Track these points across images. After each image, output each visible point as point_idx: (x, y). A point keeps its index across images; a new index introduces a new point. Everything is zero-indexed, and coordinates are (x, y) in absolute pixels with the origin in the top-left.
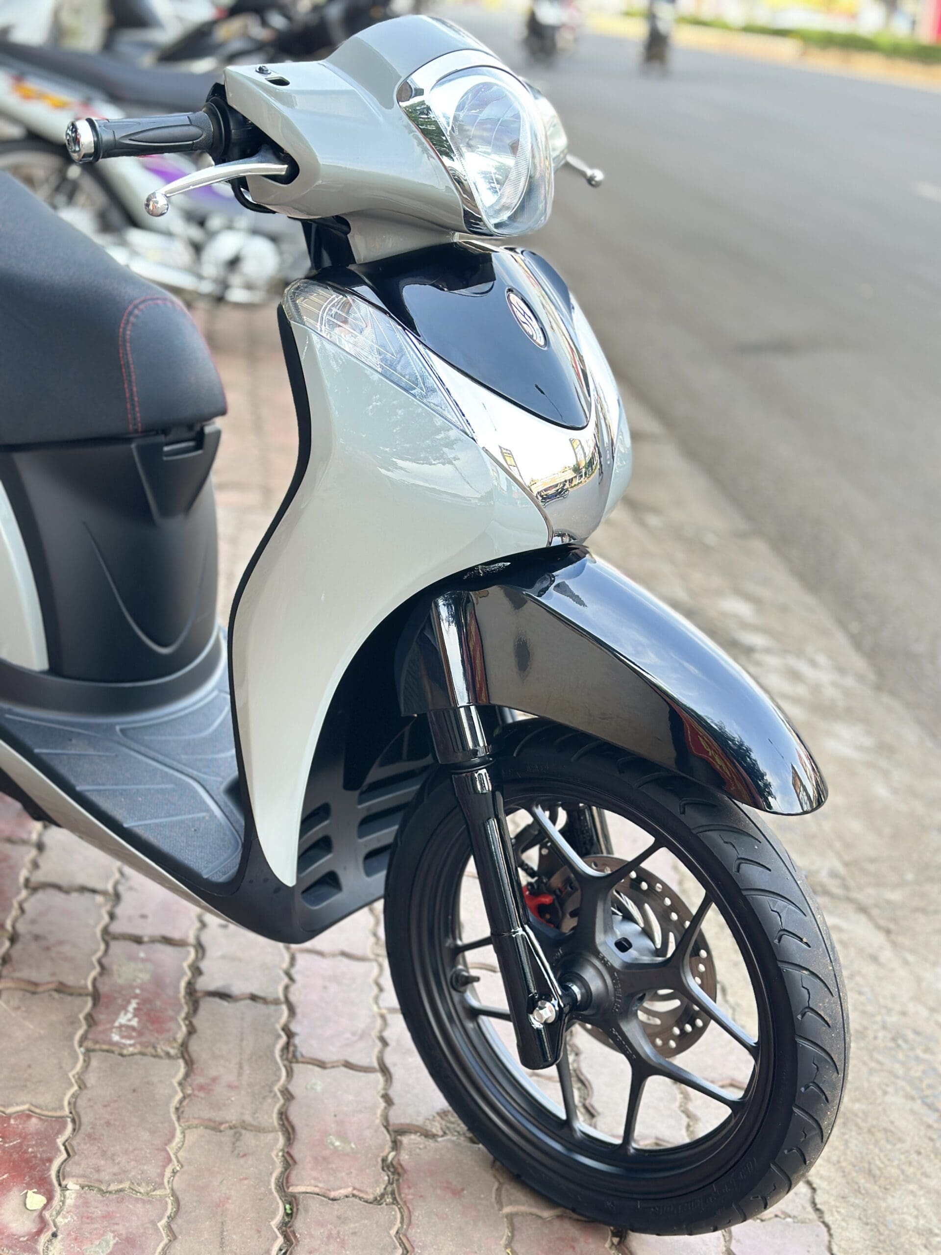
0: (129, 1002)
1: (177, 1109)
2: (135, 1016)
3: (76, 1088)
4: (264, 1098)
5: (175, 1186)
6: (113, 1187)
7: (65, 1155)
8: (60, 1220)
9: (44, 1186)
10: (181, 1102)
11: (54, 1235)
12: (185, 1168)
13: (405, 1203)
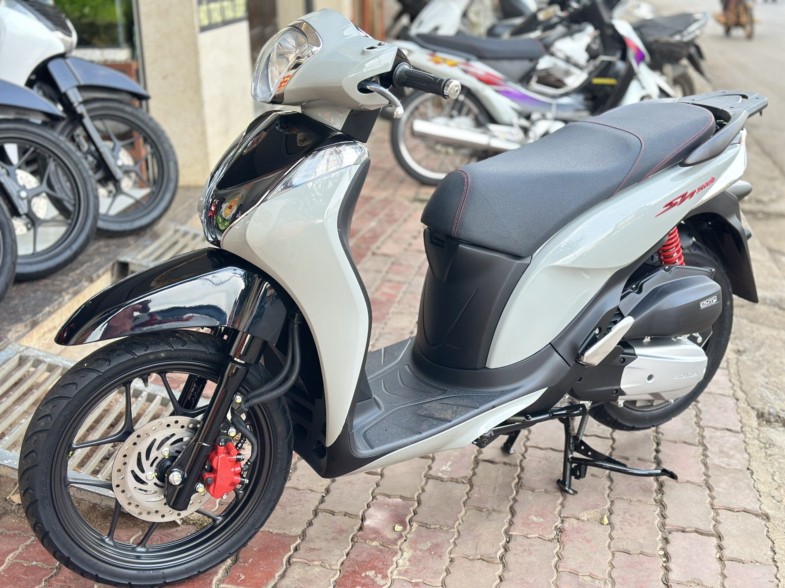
0: (448, 462)
1: (464, 502)
2: (449, 467)
3: (421, 491)
4: (504, 501)
5: (459, 529)
6: (432, 527)
7: (413, 514)
8: (408, 536)
9: (402, 523)
10: (466, 500)
11: (405, 540)
12: (465, 523)
13: (562, 542)
